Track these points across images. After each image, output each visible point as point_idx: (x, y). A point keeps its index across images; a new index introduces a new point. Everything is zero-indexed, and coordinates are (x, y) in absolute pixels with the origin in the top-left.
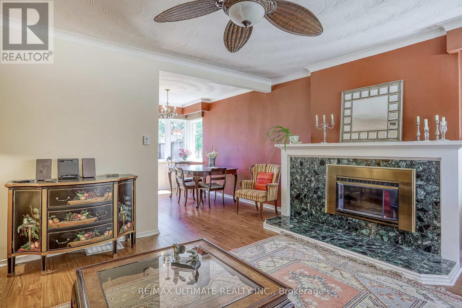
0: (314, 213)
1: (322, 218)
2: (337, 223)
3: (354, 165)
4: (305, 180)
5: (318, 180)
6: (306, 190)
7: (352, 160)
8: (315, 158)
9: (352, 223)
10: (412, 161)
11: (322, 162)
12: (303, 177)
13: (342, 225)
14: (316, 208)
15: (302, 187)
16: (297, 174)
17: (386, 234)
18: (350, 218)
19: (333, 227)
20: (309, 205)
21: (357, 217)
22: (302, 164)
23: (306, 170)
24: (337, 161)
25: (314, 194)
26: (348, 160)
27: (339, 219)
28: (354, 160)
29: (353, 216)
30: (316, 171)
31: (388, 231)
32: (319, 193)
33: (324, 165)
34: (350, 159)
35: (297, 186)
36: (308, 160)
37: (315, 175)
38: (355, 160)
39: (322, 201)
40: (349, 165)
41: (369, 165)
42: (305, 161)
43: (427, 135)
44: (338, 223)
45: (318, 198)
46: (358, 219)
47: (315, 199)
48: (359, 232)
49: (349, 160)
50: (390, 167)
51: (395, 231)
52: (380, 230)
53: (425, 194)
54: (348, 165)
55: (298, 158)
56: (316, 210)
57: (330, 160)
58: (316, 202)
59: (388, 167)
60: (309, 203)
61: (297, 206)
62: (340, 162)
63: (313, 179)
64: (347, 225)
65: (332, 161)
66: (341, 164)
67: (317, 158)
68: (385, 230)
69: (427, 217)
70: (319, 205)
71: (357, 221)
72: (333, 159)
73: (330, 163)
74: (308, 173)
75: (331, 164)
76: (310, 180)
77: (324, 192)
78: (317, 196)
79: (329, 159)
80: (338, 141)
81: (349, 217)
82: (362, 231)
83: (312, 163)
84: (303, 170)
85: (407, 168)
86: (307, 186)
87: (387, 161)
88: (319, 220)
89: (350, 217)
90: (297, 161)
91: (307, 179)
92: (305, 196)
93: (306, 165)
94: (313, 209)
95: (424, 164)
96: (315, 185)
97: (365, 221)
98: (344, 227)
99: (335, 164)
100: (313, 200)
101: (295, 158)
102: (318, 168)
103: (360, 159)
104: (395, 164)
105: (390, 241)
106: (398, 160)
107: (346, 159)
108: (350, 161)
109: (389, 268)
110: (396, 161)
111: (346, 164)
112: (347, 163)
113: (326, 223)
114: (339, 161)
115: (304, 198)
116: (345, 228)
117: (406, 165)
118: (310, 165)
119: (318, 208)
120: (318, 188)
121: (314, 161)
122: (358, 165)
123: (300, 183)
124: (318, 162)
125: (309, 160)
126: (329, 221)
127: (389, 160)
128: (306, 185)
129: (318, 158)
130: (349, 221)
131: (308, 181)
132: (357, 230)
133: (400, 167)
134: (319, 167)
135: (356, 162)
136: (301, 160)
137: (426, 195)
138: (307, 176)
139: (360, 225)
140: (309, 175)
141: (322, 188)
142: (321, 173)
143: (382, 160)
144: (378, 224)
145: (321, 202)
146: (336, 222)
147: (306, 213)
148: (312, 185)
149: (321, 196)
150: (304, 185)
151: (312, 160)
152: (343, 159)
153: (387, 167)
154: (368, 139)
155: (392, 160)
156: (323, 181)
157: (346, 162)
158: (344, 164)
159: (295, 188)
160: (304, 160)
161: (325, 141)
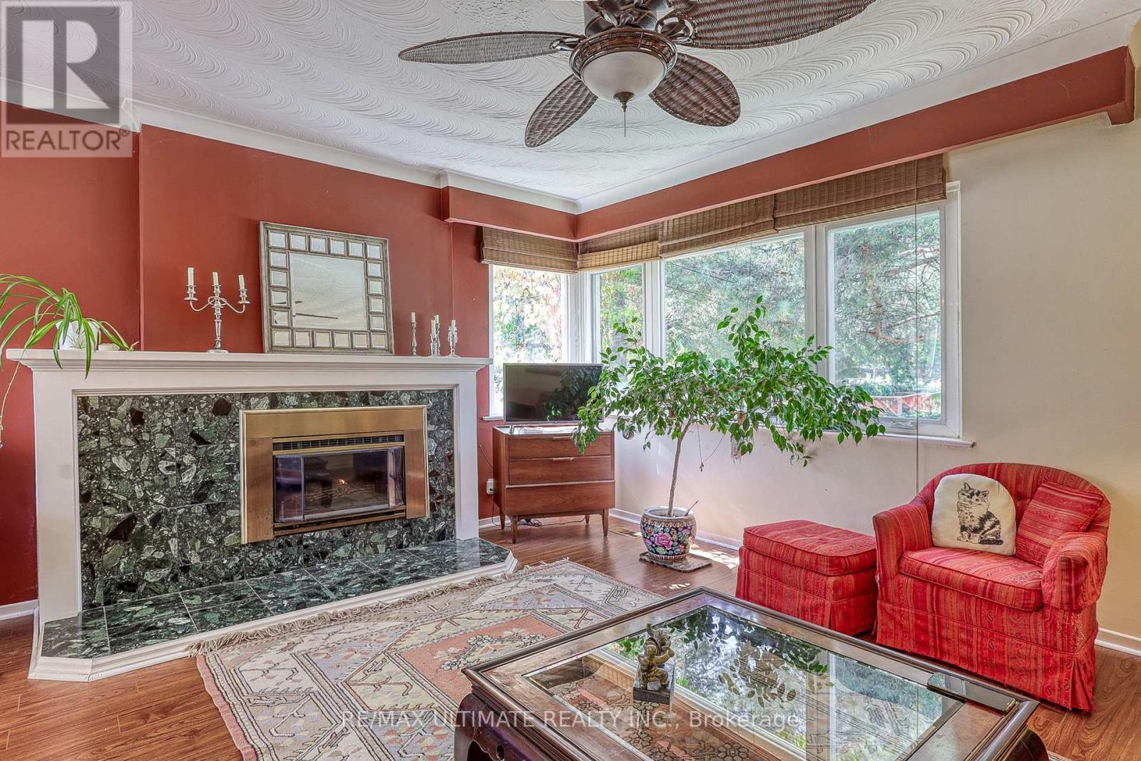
0: (195, 559)
1: (225, 566)
2: (273, 559)
3: (314, 409)
4: (154, 468)
5: (207, 461)
6: (161, 499)
7: (308, 396)
8: (194, 396)
9: (313, 544)
10: (418, 392)
11: (222, 407)
12: (146, 459)
13: (287, 559)
14: (204, 543)
15: (140, 495)
16: (118, 455)
17: (382, 538)
18: (308, 535)
19: (263, 575)
20: (173, 544)
21: (323, 527)
22: (137, 417)
23: (158, 436)
24: (268, 402)
25: (192, 503)
26: (300, 396)
27: (280, 546)
28: (314, 394)
29: (312, 529)
30: (200, 434)
31: (385, 531)
32: (214, 497)
33: (227, 414)
34: (304, 393)
35: (116, 495)
36: (167, 403)
37: (196, 448)
38: (317, 397)
39: (226, 515)
40: (301, 407)
41: (347, 405)
42: (155, 409)
43: (435, 346)
44: (276, 559)
45: (209, 512)
46: (325, 529)
47: (198, 518)
48: (330, 558)
49: (302, 396)
50: (386, 405)
51: (396, 526)
52: (371, 536)
53: (436, 445)
54: (298, 407)
55: (121, 400)
56: (202, 550)
57: (249, 399)
58: (205, 525)
59: (383, 405)
60: (174, 536)
61: (119, 564)
62: (278, 402)
63: (188, 459)
64: (300, 554)
65: (253, 401)
66: (281, 408)
67: (201, 396)
68: (380, 530)
69: (439, 484)
70: (214, 529)
71: (325, 534)
72: (257, 395)
73: (248, 406)
74: (170, 444)
75: (250, 409)
76: (179, 465)
77: (229, 488)
78: (207, 506)
79: (245, 396)
80: (260, 349)
81: (306, 532)
82: (336, 553)
83: (185, 411)
84: (146, 437)
85: (412, 404)
86: (166, 486)
87: (380, 394)
88: (215, 575)
89: (309, 532)
90: (116, 410)
91: (162, 465)
92: (156, 520)
93: (159, 421)
94: (193, 548)
95: (434, 395)
96: (195, 477)
97: (342, 527)
98: (295, 561)
99: (263, 409)
100: (192, 522)
101: (104, 400)
102: (208, 422)
103: (326, 392)
104: (395, 399)
105: (390, 548)
106: (398, 389)
107: (295, 393)
108: (305, 399)
109: (472, 578)
110: (396, 392)
111: (294, 407)
112: (296, 403)
113: (242, 573)
114: (275, 400)
115: (154, 527)
116: (297, 562)
117: (411, 399)
118: (174, 419)
119: (211, 541)
120: (209, 484)
121: (192, 405)
122: (324, 407)
123: (132, 482)
124: (207, 406)
125: (172, 403)
126: (249, 565)
127: (384, 392)
128: (162, 483)
129: (208, 396)
130: (304, 543)
131: (168, 468)
132: (324, 554)
133: (400, 403)
134: (211, 420)
135: (317, 400)
136: (136, 407)
137: (437, 447)
138: (163, 455)
139: (332, 542)
140: (174, 449)
141: (222, 481)
142: (219, 437)
143: (373, 393)
144: (368, 524)
145: (219, 521)
146: (271, 558)
147: (165, 572)
148: (185, 480)
149: (219, 504)
150: (150, 484)
151: (186, 403)
152: (285, 395)
153: (380, 405)
154: (333, 347)
155: (389, 392)
156: (226, 458)
157: (293, 400)
158: (288, 408)
159: (105, 504)
160: (147, 405)
161: (219, 346)
